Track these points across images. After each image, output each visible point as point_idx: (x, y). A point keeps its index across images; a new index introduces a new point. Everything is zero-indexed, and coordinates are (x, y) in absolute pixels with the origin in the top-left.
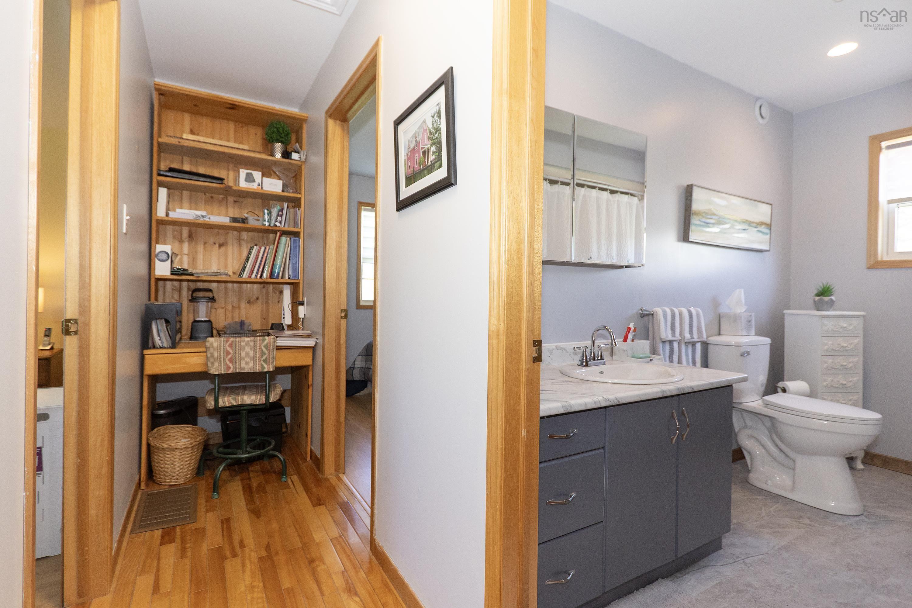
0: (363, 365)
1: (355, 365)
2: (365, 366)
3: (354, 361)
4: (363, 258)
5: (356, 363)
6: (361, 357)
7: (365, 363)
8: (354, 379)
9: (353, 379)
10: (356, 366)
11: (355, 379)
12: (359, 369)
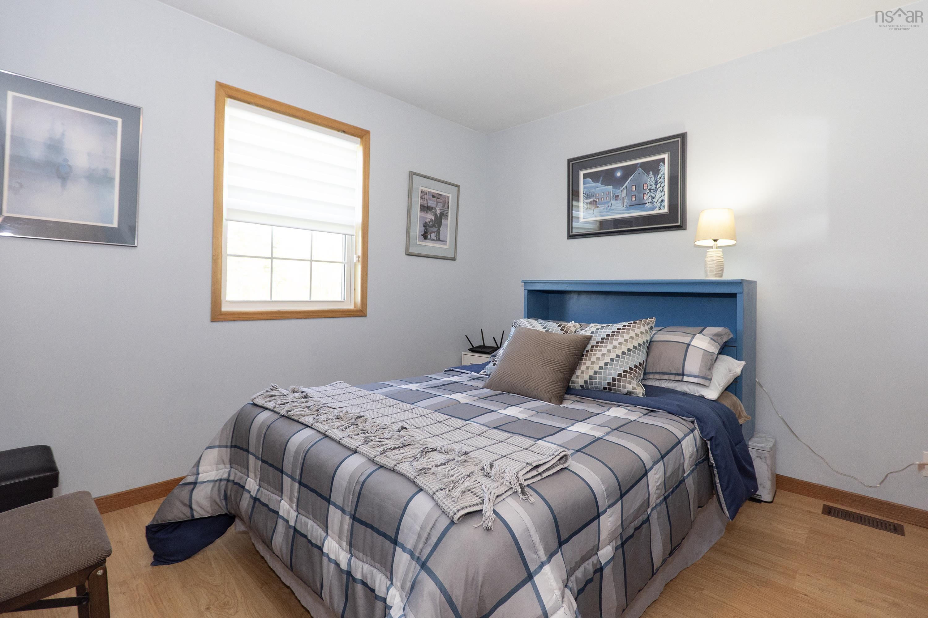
0: (223, 472)
1: (198, 474)
2: (229, 475)
3: (198, 464)
4: (229, 210)
5: (201, 469)
6: (216, 450)
7: (228, 466)
8: (195, 513)
9: (192, 515)
10: (202, 477)
11: (197, 516)
12: (212, 484)
